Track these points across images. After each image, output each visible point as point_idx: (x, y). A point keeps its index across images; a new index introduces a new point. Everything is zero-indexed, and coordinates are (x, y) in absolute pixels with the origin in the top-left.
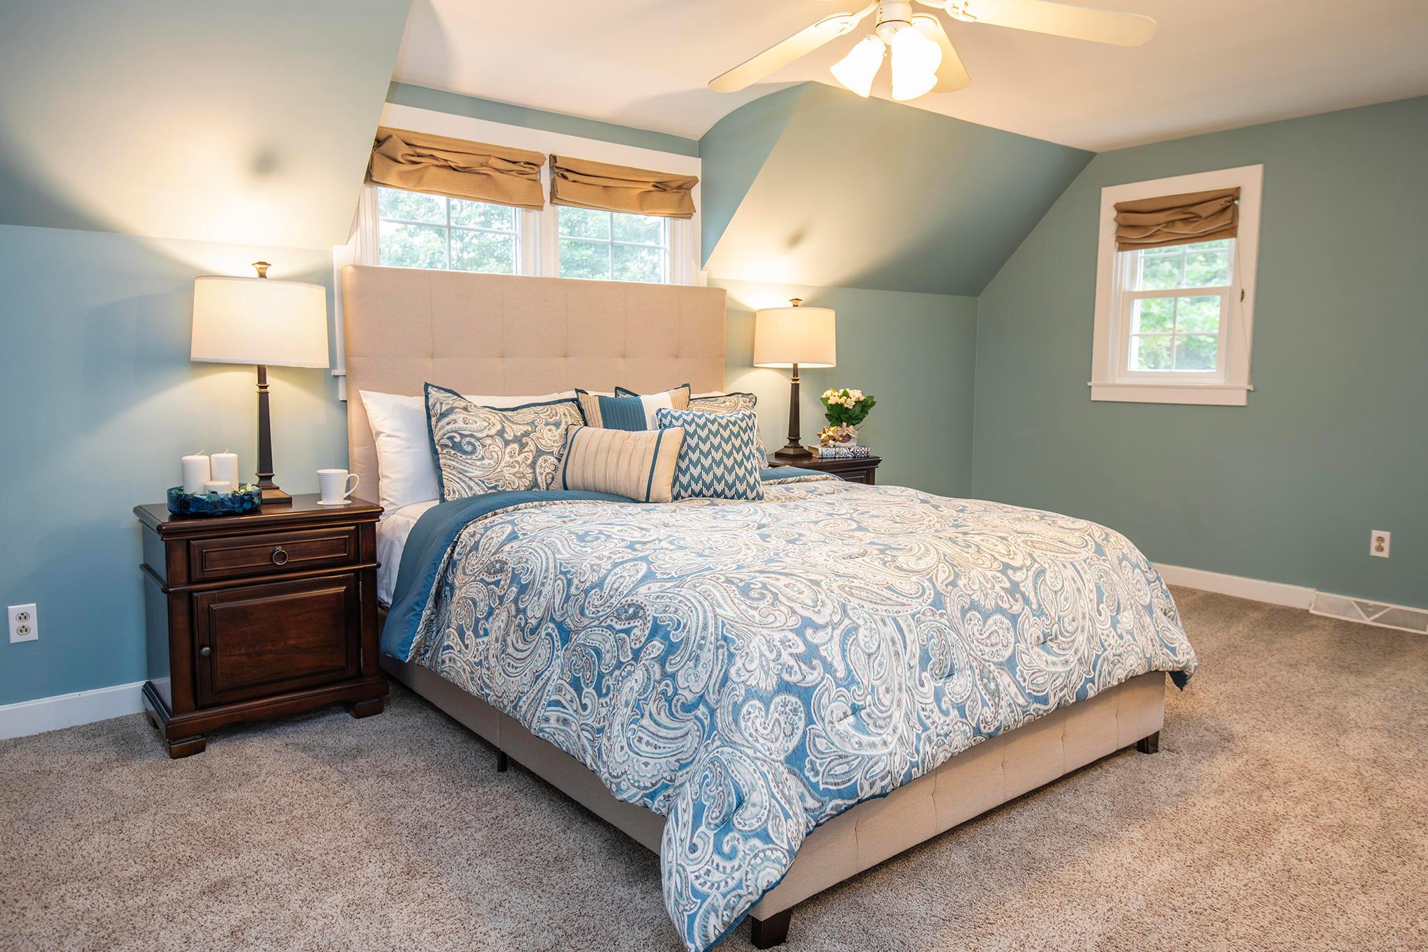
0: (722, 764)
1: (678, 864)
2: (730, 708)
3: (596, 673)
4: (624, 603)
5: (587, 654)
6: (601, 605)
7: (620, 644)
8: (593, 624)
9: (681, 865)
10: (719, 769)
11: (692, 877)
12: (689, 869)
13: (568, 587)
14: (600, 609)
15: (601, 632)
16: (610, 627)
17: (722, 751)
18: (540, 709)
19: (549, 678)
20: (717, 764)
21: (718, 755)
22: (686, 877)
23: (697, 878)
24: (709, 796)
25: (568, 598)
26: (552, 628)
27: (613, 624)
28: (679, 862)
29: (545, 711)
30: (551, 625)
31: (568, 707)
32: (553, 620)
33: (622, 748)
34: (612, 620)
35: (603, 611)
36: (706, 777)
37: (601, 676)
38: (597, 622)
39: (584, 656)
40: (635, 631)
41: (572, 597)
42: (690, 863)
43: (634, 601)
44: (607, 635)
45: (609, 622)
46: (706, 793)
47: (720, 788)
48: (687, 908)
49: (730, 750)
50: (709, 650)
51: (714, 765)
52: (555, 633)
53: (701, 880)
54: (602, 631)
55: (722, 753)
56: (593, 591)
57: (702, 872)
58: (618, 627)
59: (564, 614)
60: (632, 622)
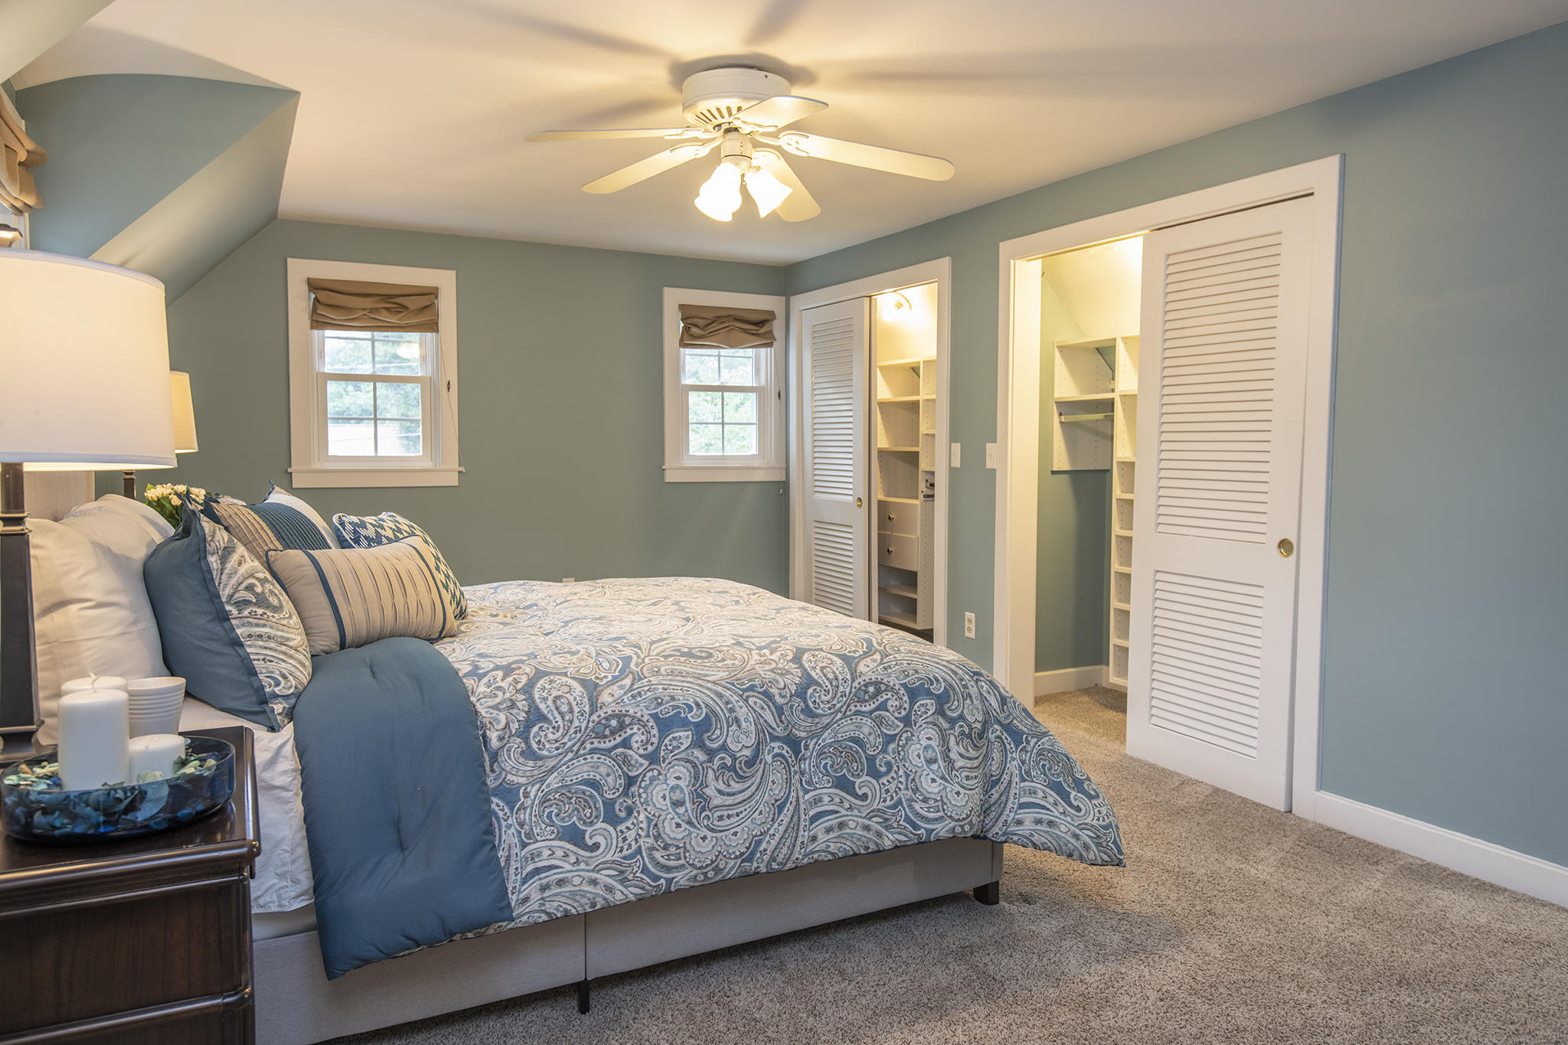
0: (1049, 751)
1: (1077, 827)
2: (1024, 715)
3: (864, 760)
4: (858, 686)
5: (845, 748)
6: (833, 698)
7: (879, 722)
8: (837, 718)
9: (1080, 825)
10: (1049, 755)
11: (1095, 822)
12: (1089, 820)
13: (771, 700)
14: (835, 702)
15: (850, 722)
16: (857, 713)
17: (1042, 743)
18: (801, 833)
19: (797, 798)
20: (1045, 753)
21: (1041, 746)
22: (1092, 826)
23: (1098, 820)
24: (1058, 774)
25: (780, 710)
26: (779, 747)
27: (859, 708)
28: (1076, 824)
29: (810, 831)
30: (776, 745)
31: (840, 809)
32: (774, 738)
33: (958, 793)
34: (856, 706)
35: (838, 702)
36: (1044, 766)
37: (871, 760)
38: (839, 715)
39: (842, 752)
40: (890, 703)
41: (785, 707)
42: (1085, 817)
43: (867, 680)
44: (859, 721)
45: (853, 709)
46: (1053, 775)
47: (1061, 764)
48: (1109, 839)
49: (1047, 738)
50: (973, 687)
51: (1044, 755)
52: (786, 750)
53: (1101, 819)
54: (851, 719)
55: (1043, 744)
56: (810, 691)
57: (1097, 815)
58: (868, 708)
59: (788, 725)
60: (879, 698)
